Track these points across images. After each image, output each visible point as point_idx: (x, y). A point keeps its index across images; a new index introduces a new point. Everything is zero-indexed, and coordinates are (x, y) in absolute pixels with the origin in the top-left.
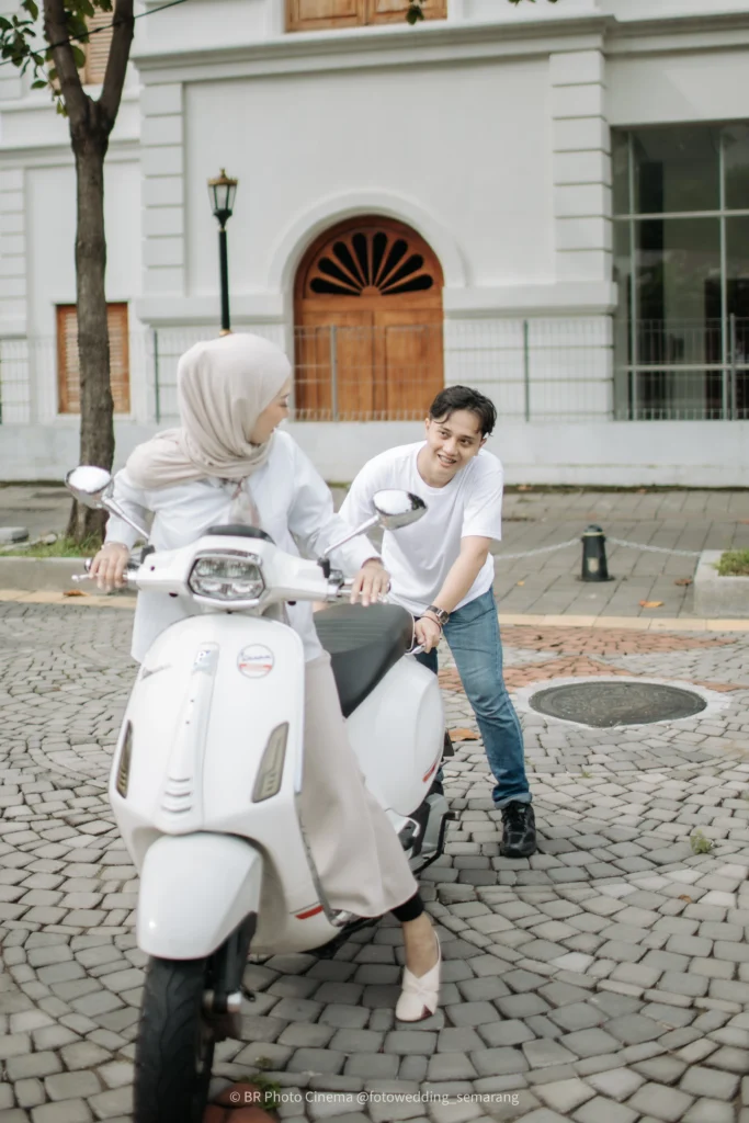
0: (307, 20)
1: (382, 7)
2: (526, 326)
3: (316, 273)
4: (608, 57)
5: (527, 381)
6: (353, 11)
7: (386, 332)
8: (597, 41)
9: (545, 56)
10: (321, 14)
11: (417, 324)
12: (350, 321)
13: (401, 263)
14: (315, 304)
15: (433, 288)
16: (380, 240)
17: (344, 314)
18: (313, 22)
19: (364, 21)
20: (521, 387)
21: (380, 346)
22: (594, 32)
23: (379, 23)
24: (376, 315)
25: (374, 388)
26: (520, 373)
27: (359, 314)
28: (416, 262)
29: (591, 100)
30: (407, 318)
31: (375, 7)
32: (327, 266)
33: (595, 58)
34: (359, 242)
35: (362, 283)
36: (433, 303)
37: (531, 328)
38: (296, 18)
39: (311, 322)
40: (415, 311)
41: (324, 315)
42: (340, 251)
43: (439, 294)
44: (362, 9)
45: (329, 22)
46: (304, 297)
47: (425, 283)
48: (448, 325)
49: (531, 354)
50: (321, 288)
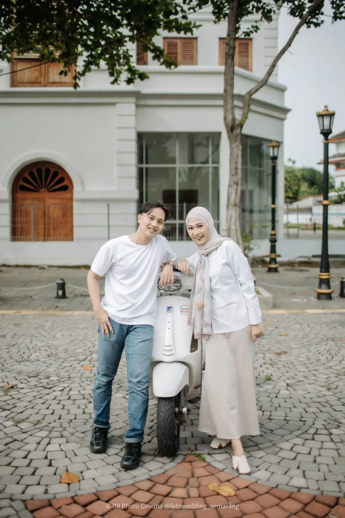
0: (20, 83)
1: (51, 80)
2: (108, 205)
3: (22, 183)
4: (137, 106)
5: (109, 226)
6: (39, 81)
7: (49, 207)
8: (133, 100)
9: (114, 104)
10: (26, 81)
11: (62, 204)
12: (35, 202)
13: (56, 179)
14: (21, 195)
15: (69, 190)
16: (48, 171)
17: (33, 200)
18: (22, 84)
19: (43, 85)
20: (106, 229)
21: (47, 212)
22: (133, 96)
23: (49, 86)
24: (46, 200)
25: (45, 228)
26: (106, 223)
27: (39, 199)
28: (62, 180)
29: (131, 122)
30: (58, 201)
31: (48, 80)
32: (26, 180)
33: (133, 106)
34: (39, 171)
35: (40, 187)
36: (68, 195)
37: (110, 206)
38: (15, 82)
39: (19, 202)
40: (61, 199)
41: (24, 199)
42: (31, 174)
43: (72, 192)
44: (42, 80)
45: (29, 84)
46: (17, 192)
47: (65, 188)
48: (75, 204)
49: (111, 216)
50: (23, 188)
